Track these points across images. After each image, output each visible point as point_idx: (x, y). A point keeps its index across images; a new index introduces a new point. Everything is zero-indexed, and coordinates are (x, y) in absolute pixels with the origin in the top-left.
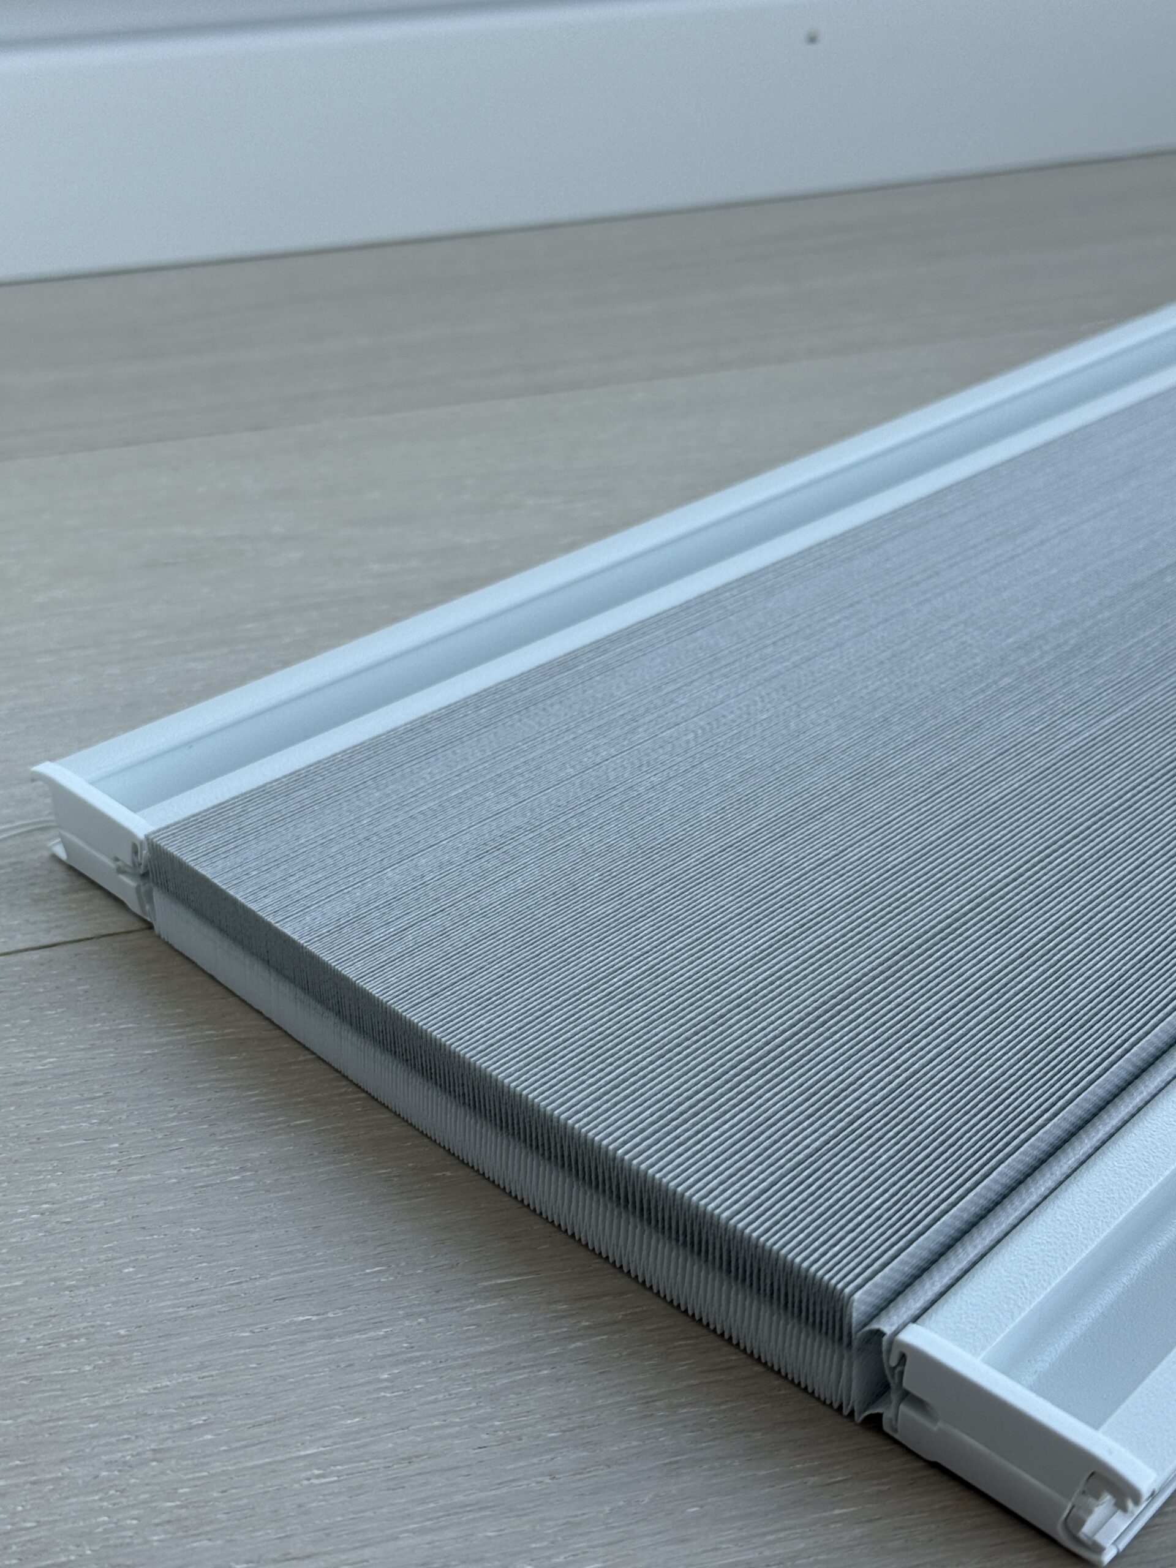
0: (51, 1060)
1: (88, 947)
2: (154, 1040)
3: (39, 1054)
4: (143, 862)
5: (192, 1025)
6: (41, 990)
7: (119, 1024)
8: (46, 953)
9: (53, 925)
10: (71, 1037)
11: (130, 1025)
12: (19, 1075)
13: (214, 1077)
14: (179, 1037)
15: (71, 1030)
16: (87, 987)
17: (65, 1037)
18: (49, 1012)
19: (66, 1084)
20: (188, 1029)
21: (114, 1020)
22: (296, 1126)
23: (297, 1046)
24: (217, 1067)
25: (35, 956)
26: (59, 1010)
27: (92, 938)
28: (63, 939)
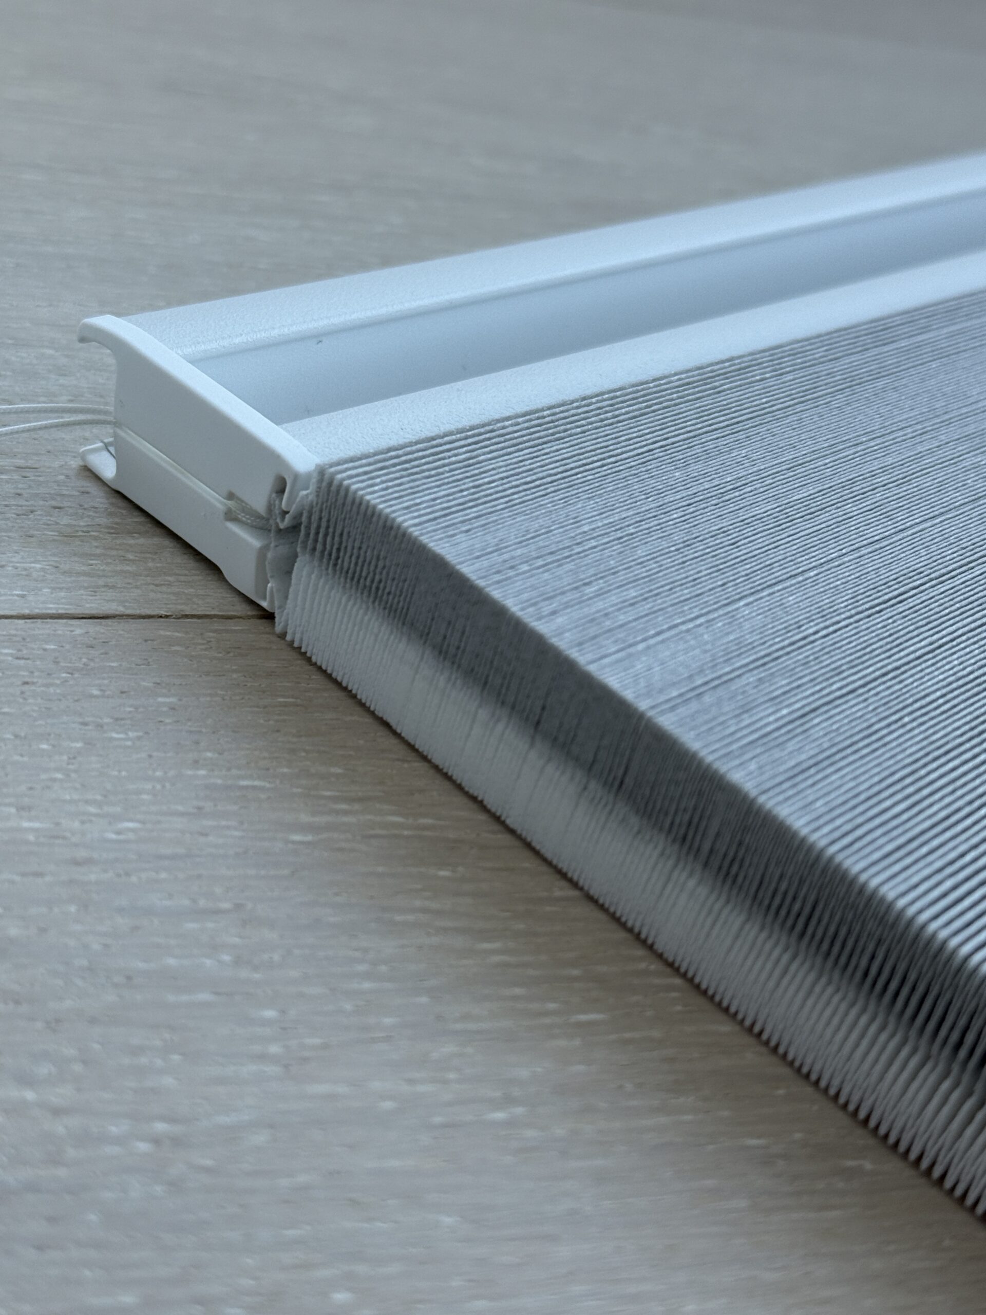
0: (131, 825)
1: (164, 631)
2: (305, 818)
3: (106, 809)
4: (293, 510)
5: (360, 800)
6: (96, 692)
7: (240, 777)
8: (93, 628)
9: (101, 582)
10: (158, 787)
11: (257, 783)
12: (76, 845)
13: (418, 903)
14: (346, 819)
15: (159, 774)
16: (172, 700)
17: (148, 786)
18: (115, 735)
19: (163, 875)
20: (357, 806)
21: (229, 769)
22: (580, 1025)
23: (544, 868)
24: (419, 886)
25: (79, 629)
26: (131, 734)
27: (167, 617)
28: (121, 610)
